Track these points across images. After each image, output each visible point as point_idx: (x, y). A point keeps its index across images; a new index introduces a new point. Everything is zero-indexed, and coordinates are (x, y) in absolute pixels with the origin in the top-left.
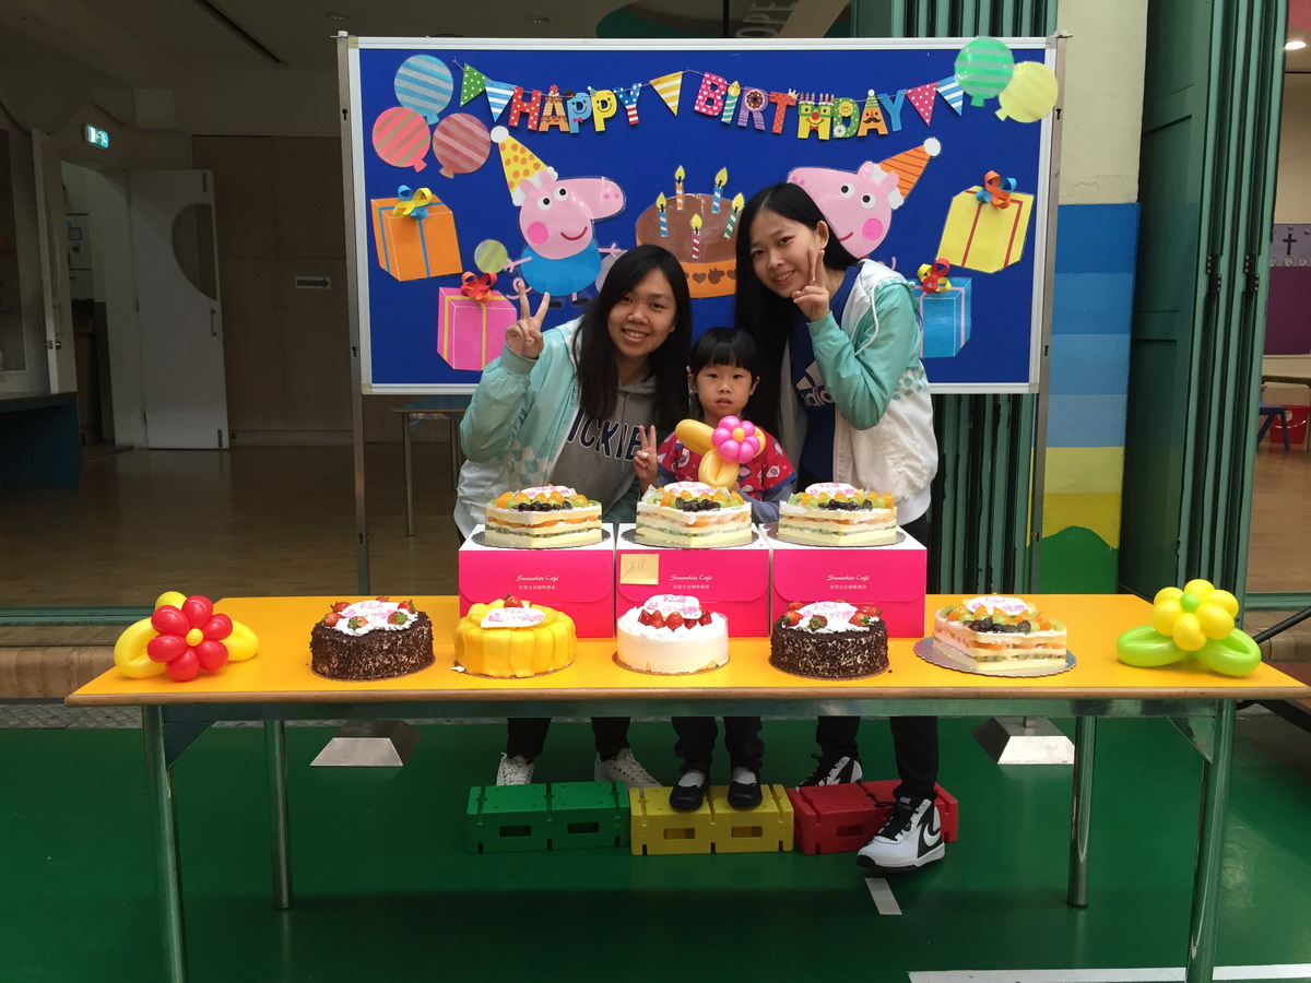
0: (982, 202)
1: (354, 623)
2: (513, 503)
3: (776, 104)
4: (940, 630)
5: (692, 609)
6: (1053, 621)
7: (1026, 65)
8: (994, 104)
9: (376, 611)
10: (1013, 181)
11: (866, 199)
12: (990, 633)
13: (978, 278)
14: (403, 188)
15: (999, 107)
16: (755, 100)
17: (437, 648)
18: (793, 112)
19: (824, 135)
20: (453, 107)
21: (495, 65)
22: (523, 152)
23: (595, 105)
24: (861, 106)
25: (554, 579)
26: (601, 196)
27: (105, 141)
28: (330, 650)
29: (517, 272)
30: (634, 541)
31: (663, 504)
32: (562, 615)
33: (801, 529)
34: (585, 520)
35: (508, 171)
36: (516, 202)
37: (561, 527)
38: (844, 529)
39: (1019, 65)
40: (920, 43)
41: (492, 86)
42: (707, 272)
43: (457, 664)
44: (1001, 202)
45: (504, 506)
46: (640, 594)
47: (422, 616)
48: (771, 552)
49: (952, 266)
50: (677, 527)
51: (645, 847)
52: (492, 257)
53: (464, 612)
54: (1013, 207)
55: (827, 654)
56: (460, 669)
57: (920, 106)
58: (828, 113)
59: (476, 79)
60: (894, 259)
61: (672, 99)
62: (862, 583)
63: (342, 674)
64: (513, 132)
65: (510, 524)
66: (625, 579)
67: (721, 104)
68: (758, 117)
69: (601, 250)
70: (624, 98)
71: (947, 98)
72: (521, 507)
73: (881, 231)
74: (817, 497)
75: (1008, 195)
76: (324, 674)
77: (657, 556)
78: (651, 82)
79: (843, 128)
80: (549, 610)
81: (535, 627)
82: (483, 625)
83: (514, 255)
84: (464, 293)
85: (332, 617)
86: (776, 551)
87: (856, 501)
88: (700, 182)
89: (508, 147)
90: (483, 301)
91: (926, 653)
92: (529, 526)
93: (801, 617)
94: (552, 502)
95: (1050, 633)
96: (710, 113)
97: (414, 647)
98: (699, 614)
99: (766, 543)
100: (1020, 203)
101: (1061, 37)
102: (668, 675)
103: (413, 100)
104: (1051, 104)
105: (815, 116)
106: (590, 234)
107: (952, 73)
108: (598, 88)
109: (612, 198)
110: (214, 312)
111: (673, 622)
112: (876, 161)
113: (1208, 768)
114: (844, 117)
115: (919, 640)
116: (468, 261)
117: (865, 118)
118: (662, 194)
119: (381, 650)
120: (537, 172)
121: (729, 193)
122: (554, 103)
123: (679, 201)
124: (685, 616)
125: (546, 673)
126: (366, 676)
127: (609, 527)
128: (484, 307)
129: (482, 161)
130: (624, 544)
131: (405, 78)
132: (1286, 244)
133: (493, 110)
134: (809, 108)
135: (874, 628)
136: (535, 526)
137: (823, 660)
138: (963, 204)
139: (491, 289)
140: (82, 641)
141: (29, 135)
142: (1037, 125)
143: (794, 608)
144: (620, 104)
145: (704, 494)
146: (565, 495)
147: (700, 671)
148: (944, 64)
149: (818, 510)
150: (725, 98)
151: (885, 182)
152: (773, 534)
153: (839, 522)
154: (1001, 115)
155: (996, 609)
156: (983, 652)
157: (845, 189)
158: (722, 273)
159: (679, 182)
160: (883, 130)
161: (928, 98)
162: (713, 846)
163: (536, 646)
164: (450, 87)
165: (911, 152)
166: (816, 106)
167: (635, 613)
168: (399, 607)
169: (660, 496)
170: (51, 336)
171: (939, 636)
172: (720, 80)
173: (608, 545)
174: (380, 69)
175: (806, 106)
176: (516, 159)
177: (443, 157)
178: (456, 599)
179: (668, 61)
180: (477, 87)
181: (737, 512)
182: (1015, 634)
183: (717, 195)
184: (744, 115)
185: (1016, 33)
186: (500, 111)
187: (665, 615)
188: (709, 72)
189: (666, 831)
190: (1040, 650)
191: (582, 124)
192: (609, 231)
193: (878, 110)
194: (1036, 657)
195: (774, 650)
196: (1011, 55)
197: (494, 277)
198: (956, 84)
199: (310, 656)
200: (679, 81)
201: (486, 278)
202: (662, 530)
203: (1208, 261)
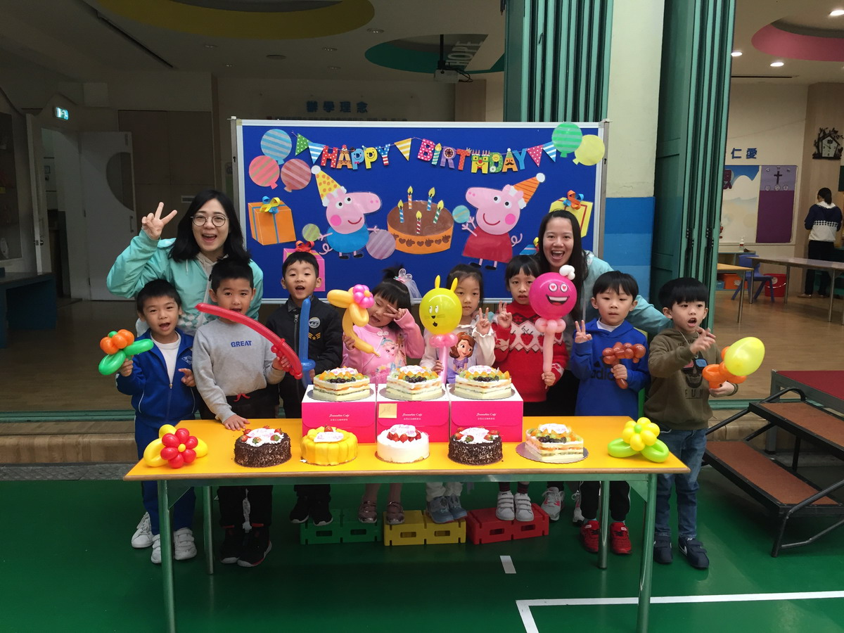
1: (255, 440)
2: (327, 378)
3: (460, 155)
4: (528, 440)
5: (412, 432)
6: (577, 436)
7: (589, 136)
8: (572, 156)
9: (264, 434)
10: (582, 196)
11: (507, 204)
12: (548, 443)
14: (266, 198)
15: (575, 158)
16: (449, 153)
17: (292, 452)
18: (469, 160)
19: (485, 171)
20: (292, 156)
21: (314, 135)
22: (328, 178)
23: (366, 155)
24: (504, 157)
25: (347, 416)
26: (369, 201)
27: (66, 116)
28: (243, 453)
29: (325, 241)
30: (385, 396)
31: (399, 378)
32: (351, 434)
33: (465, 390)
34: (362, 386)
35: (320, 189)
36: (325, 204)
37: (350, 390)
38: (485, 390)
39: (585, 136)
40: (536, 125)
41: (312, 145)
42: (425, 241)
43: (302, 458)
44: (576, 206)
45: (322, 379)
46: (388, 423)
47: (286, 435)
48: (450, 403)
50: (405, 390)
51: (391, 542)
52: (311, 233)
53: (305, 433)
54: (583, 208)
55: (473, 453)
56: (304, 461)
57: (534, 157)
58: (487, 160)
59: (304, 141)
60: (521, 235)
61: (406, 152)
62: (493, 417)
63: (250, 464)
64: (323, 168)
65: (325, 388)
66: (380, 416)
67: (431, 155)
68: (451, 161)
69: (369, 229)
70: (381, 152)
71: (548, 153)
72: (331, 381)
73: (515, 220)
74: (472, 374)
75: (580, 202)
76: (241, 464)
77: (396, 404)
78: (395, 143)
79: (494, 167)
80: (346, 432)
81: (341, 441)
82: (315, 441)
83: (323, 231)
85: (244, 437)
86: (452, 402)
87: (491, 376)
88: (421, 194)
89: (321, 176)
91: (521, 451)
92: (335, 390)
93: (462, 436)
94: (346, 378)
95: (576, 443)
96: (426, 159)
97: (281, 452)
98: (415, 435)
99: (449, 398)
100: (586, 206)
101: (606, 122)
102: (400, 463)
103: (271, 153)
104: (602, 156)
105: (480, 162)
106: (363, 221)
107: (551, 140)
108: (368, 147)
109: (375, 203)
110: (132, 217)
111: (403, 439)
112: (512, 184)
113: (646, 504)
114: (495, 162)
115: (519, 443)
116: (299, 235)
117: (506, 163)
118: (401, 201)
119: (268, 453)
120: (336, 190)
121: (435, 200)
122: (344, 154)
123: (410, 204)
124: (408, 435)
125: (344, 463)
126: (261, 465)
127: (373, 386)
129: (307, 183)
130: (380, 398)
131: (266, 140)
132: (776, 177)
133: (313, 157)
135: (495, 441)
136: (338, 390)
137: (471, 456)
140: (83, 431)
141: (25, 117)
142: (594, 167)
143: (460, 431)
144: (379, 155)
145: (419, 373)
146: (352, 373)
147: (415, 461)
148: (546, 135)
149: (474, 381)
150: (433, 152)
151: (516, 195)
152: (452, 391)
153: (483, 387)
154: (576, 161)
155: (552, 430)
156: (544, 452)
157: (496, 199)
158: (432, 241)
159: (410, 194)
160: (515, 169)
161: (538, 153)
162: (425, 540)
163: (340, 451)
164: (291, 146)
165: (530, 180)
166: (481, 156)
167: (385, 433)
168: (275, 432)
169: (398, 373)
170: (37, 237)
171: (527, 442)
172: (431, 143)
173: (372, 399)
174: (253, 137)
175: (476, 156)
176: (324, 182)
177: (286, 181)
178: (301, 422)
179: (403, 133)
180: (304, 145)
181: (435, 382)
182: (560, 443)
183: (430, 201)
184: (443, 160)
185: (586, 120)
186: (316, 158)
187: (400, 435)
188: (426, 139)
189: (401, 533)
190: (571, 450)
191: (359, 165)
192: (373, 220)
193: (513, 159)
194: (569, 453)
195: (450, 451)
196: (580, 131)
197: (313, 243)
198: (552, 146)
199: (234, 455)
200: (410, 143)
201: (308, 244)
202: (398, 390)
203: (687, 231)
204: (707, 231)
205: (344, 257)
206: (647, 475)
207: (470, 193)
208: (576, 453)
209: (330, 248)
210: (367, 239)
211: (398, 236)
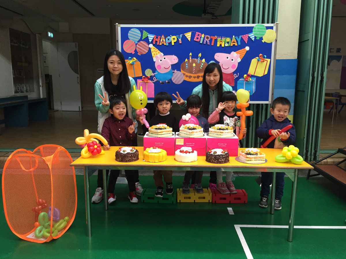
0: (258, 61)
1: (124, 151)
2: (154, 128)
3: (212, 39)
6: (263, 153)
7: (269, 30)
8: (261, 39)
9: (128, 149)
10: (265, 56)
11: (232, 60)
12: (249, 155)
13: (257, 77)
14: (130, 58)
15: (263, 39)
16: (208, 38)
17: (139, 157)
18: (216, 41)
19: (223, 46)
20: (141, 40)
21: (150, 31)
22: (156, 49)
23: (172, 39)
24: (231, 39)
25: (163, 143)
26: (173, 59)
27: (52, 36)
28: (119, 156)
29: (154, 76)
30: (179, 136)
31: (185, 129)
32: (164, 150)
33: (213, 134)
34: (169, 131)
35: (153, 54)
36: (154, 61)
37: (164, 133)
38: (222, 134)
39: (267, 30)
40: (246, 25)
41: (149, 35)
42: (196, 76)
43: (143, 160)
44: (263, 61)
45: (152, 128)
46: (180, 147)
47: (137, 150)
48: (207, 139)
49: (252, 75)
50: (188, 133)
51: (180, 201)
52: (149, 73)
53: (145, 150)
54: (266, 62)
55: (216, 159)
56: (144, 161)
57: (245, 39)
58: (224, 41)
59: (146, 34)
60: (238, 73)
61: (189, 38)
62: (225, 145)
63: (122, 161)
64: (154, 45)
65: (154, 132)
66: (177, 144)
67: (200, 39)
68: (208, 42)
69: (173, 71)
70: (178, 38)
71: (251, 37)
72: (156, 129)
73: (235, 67)
74: (217, 127)
75: (264, 59)
76: (118, 161)
77: (183, 139)
78: (185, 34)
79: (227, 44)
80: (162, 149)
81: (159, 152)
82: (149, 152)
83: (154, 72)
84: (143, 81)
85: (119, 150)
87: (225, 128)
88: (195, 56)
89: (153, 49)
90: (147, 82)
91: (238, 159)
92: (158, 133)
93: (212, 152)
94: (162, 128)
95: (262, 155)
96: (198, 41)
97: (135, 156)
98: (191, 151)
99: (206, 137)
100: (267, 61)
101: (277, 24)
102: (185, 162)
103: (132, 38)
104: (275, 39)
105: (221, 42)
106: (170, 67)
107: (252, 32)
108: (173, 35)
109: (175, 60)
110: (78, 77)
111: (186, 152)
112: (235, 51)
113: (293, 183)
114: (227, 42)
115: (237, 157)
116: (144, 74)
117: (232, 42)
118: (186, 59)
119: (129, 157)
120: (159, 54)
121: (201, 58)
122: (163, 39)
123: (190, 60)
124: (189, 151)
125: (161, 162)
126: (126, 161)
127: (174, 133)
128: (147, 83)
129: (147, 52)
130: (177, 136)
131: (130, 33)
133: (150, 40)
134: (220, 40)
135: (226, 154)
136: (159, 133)
137: (216, 160)
138: (254, 61)
139: (149, 80)
142: (271, 44)
143: (211, 150)
145: (193, 126)
147: (191, 162)
148: (250, 30)
149: (217, 130)
150: (201, 37)
151: (236, 56)
152: (208, 135)
153: (221, 133)
154: (263, 41)
155: (251, 151)
156: (248, 159)
157: (227, 58)
158: (200, 76)
159: (190, 56)
160: (236, 44)
161: (246, 37)
162: (195, 200)
163: (159, 156)
164: (140, 35)
165: (242, 49)
166: (221, 39)
167: (179, 150)
168: (132, 148)
169: (184, 127)
170: (41, 84)
171: (240, 156)
172: (200, 34)
173: (174, 137)
174: (125, 32)
176: (154, 51)
177: (138, 51)
178: (143, 147)
180: (146, 35)
181: (200, 130)
182: (255, 156)
183: (199, 59)
184: (205, 41)
185: (268, 23)
186: (151, 41)
187: (185, 151)
188: (197, 32)
189: (185, 197)
190: (260, 159)
191: (169, 43)
192: (175, 67)
193: (235, 40)
194: (259, 160)
195: (206, 158)
196: (265, 28)
197: (149, 77)
198: (253, 34)
199: (115, 158)
200: (191, 34)
201: (147, 77)
202: (185, 134)
203: (312, 73)
204: (321, 73)
205: (162, 83)
206: (294, 170)
207: (216, 55)
208: (262, 160)
209: (156, 79)
210: (172, 75)
211: (185, 74)
